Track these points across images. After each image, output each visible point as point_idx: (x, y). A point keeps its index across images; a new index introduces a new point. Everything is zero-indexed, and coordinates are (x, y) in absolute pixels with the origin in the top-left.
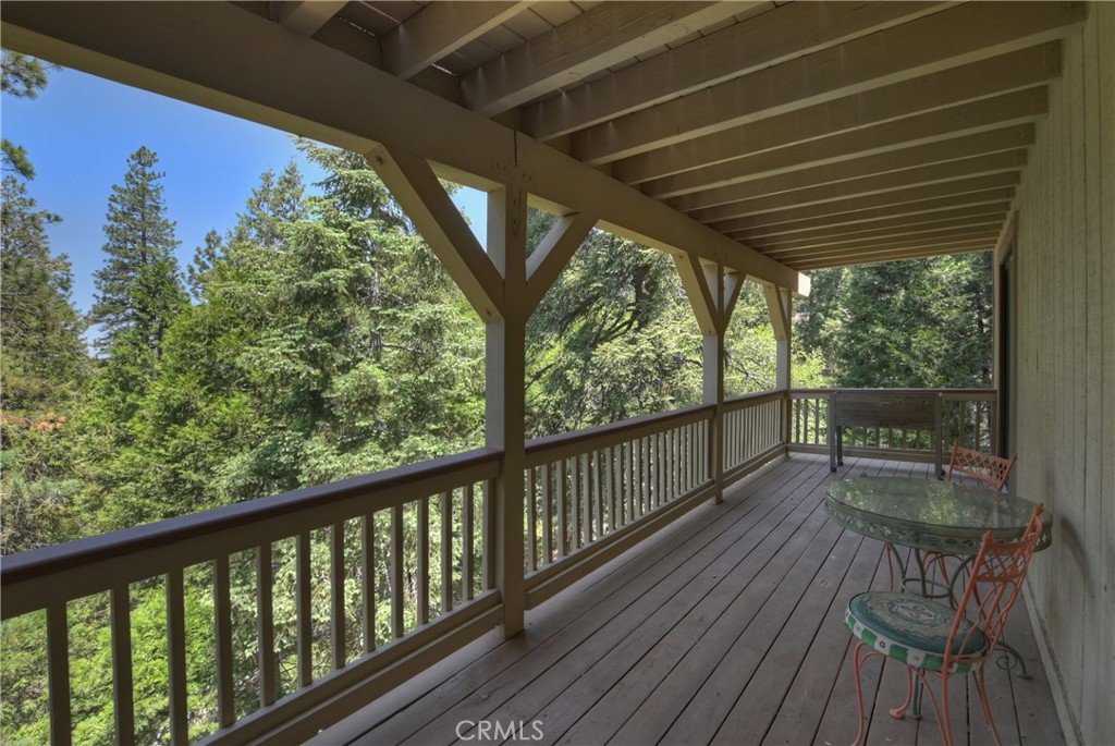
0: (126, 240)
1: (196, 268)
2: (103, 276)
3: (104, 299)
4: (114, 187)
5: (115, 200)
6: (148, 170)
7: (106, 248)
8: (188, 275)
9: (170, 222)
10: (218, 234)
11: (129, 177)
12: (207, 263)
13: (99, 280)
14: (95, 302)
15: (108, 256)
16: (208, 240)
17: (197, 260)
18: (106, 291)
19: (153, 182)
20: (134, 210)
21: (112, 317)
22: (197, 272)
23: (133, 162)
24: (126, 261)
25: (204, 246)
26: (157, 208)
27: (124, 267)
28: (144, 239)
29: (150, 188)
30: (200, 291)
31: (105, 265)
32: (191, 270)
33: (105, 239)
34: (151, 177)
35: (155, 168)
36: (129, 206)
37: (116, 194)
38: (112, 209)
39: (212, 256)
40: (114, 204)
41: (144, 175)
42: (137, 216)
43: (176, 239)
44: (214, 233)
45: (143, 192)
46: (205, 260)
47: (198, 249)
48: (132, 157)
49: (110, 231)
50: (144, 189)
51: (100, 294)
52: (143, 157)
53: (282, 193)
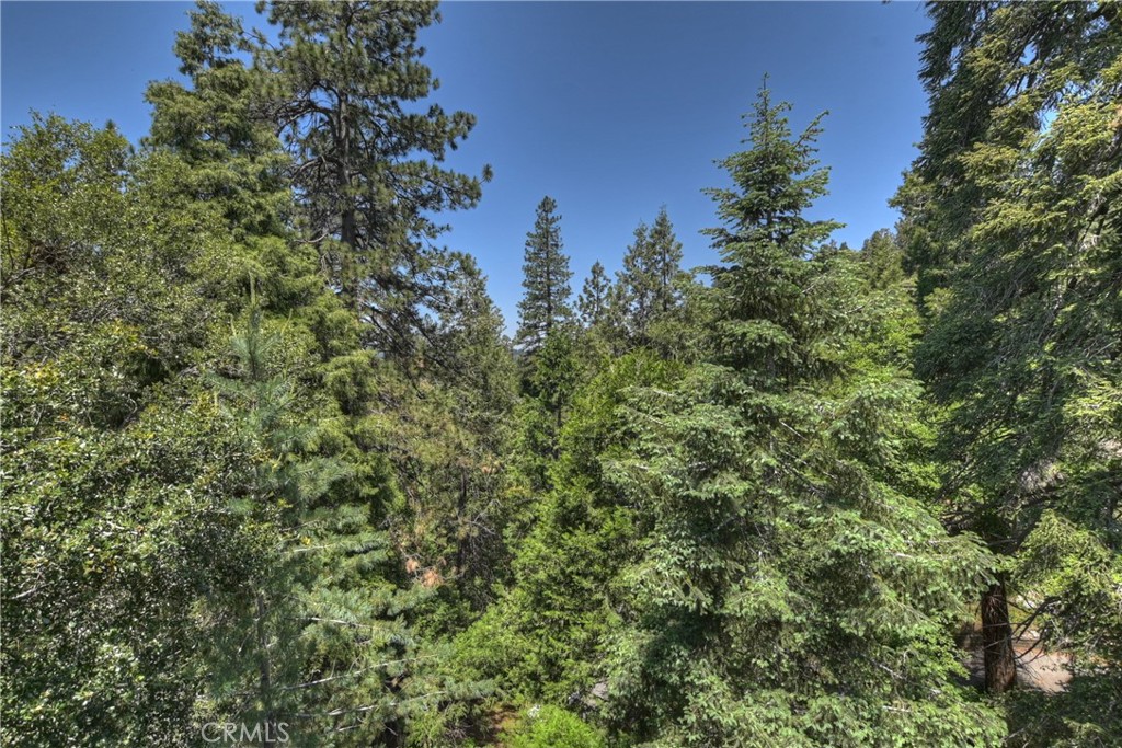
0: (537, 275)
1: (585, 296)
2: (523, 306)
3: (524, 324)
4: (529, 234)
5: (528, 245)
6: (550, 216)
7: (524, 284)
8: (579, 303)
9: (566, 257)
10: (601, 265)
11: (537, 224)
12: (593, 291)
13: (520, 310)
14: (518, 327)
15: (526, 290)
16: (594, 271)
17: (585, 290)
18: (525, 318)
19: (554, 225)
20: (541, 250)
21: (529, 338)
22: (585, 301)
23: (540, 211)
24: (537, 293)
25: (591, 277)
26: (557, 246)
27: (536, 298)
28: (548, 273)
29: (551, 230)
30: (587, 316)
31: (524, 297)
32: (581, 300)
33: (523, 277)
34: (554, 220)
35: (555, 213)
36: (537, 247)
37: (529, 239)
38: (527, 251)
39: (596, 286)
40: (528, 248)
41: (547, 220)
42: (543, 255)
43: (570, 270)
44: (598, 264)
45: (546, 234)
46: (591, 289)
47: (586, 280)
48: (539, 207)
49: (527, 269)
50: (547, 232)
51: (521, 321)
52: (547, 205)
53: (654, 245)
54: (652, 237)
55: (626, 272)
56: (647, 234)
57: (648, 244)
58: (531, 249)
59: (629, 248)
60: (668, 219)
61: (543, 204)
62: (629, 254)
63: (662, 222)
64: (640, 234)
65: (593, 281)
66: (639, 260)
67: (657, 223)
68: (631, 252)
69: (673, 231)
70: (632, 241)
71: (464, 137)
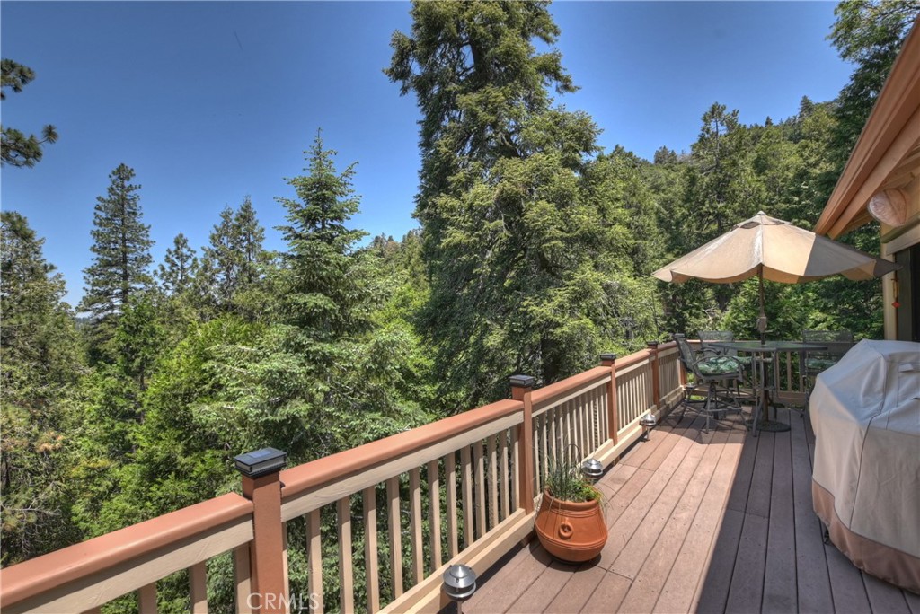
0: (109, 242)
1: (167, 266)
2: (92, 272)
3: (93, 291)
4: (99, 199)
5: (99, 209)
6: (127, 184)
7: (93, 249)
8: (160, 272)
9: (146, 226)
10: (185, 237)
11: (111, 190)
12: (176, 261)
13: (87, 276)
14: (84, 293)
15: (95, 255)
16: (177, 242)
17: (167, 260)
18: (94, 285)
19: (131, 193)
20: (116, 216)
21: (100, 306)
22: (167, 270)
23: (114, 177)
24: (110, 259)
25: (173, 248)
26: (134, 214)
27: (109, 264)
28: (124, 240)
29: (128, 198)
30: (170, 284)
31: (93, 263)
32: (163, 269)
33: (92, 242)
34: (131, 188)
35: (133, 181)
36: (110, 212)
37: (100, 204)
38: (97, 216)
39: (180, 256)
40: (98, 212)
41: (123, 187)
42: (118, 222)
43: (150, 239)
44: (181, 236)
45: (122, 201)
46: (174, 259)
47: (169, 251)
48: (114, 173)
49: (97, 235)
50: (123, 199)
51: (89, 287)
52: (122, 173)
53: (239, 227)
54: (237, 219)
55: (212, 247)
56: (233, 217)
57: (234, 225)
58: (103, 215)
59: (215, 227)
60: (252, 206)
61: (119, 170)
62: (215, 233)
63: (247, 208)
64: (226, 216)
65: (176, 252)
66: (225, 238)
67: (242, 209)
68: (217, 230)
69: (256, 217)
70: (219, 222)
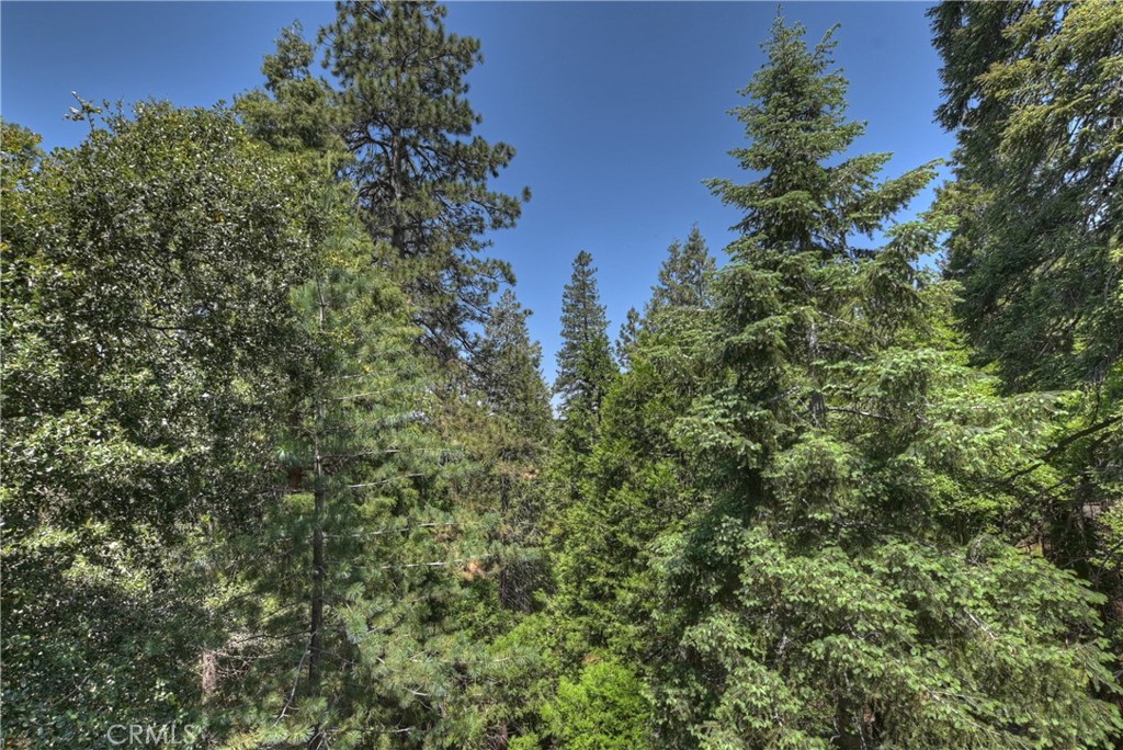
0: (575, 325)
1: (622, 341)
2: (561, 355)
3: (563, 373)
4: (566, 287)
5: (566, 297)
6: (586, 269)
7: (563, 334)
8: (616, 348)
9: (602, 307)
10: (636, 310)
11: (574, 277)
12: (630, 337)
13: (559, 359)
14: (557, 376)
15: (564, 340)
16: (629, 317)
17: (622, 335)
18: (564, 367)
19: (590, 278)
20: (579, 301)
21: (567, 387)
22: (622, 345)
23: (576, 265)
24: (575, 342)
25: (626, 322)
26: (593, 297)
27: (575, 347)
28: (586, 323)
29: (588, 282)
30: (625, 361)
31: (562, 347)
32: (618, 344)
33: (561, 327)
34: (589, 273)
35: (591, 266)
36: (575, 298)
37: (567, 292)
38: (565, 303)
39: (633, 330)
40: (566, 300)
41: (583, 272)
42: (581, 306)
43: (607, 320)
44: (633, 310)
45: (584, 286)
46: (627, 334)
47: (622, 326)
48: (576, 261)
49: (565, 320)
50: (584, 283)
51: (560, 369)
52: (583, 259)
53: (689, 258)
54: (685, 252)
56: (681, 249)
57: (683, 259)
58: (568, 301)
59: (663, 263)
60: (700, 234)
61: (579, 258)
62: (664, 270)
63: (695, 237)
64: (673, 249)
65: (629, 326)
66: (674, 274)
67: (690, 239)
68: (665, 267)
69: (705, 246)
70: (667, 257)
71: (505, 165)
